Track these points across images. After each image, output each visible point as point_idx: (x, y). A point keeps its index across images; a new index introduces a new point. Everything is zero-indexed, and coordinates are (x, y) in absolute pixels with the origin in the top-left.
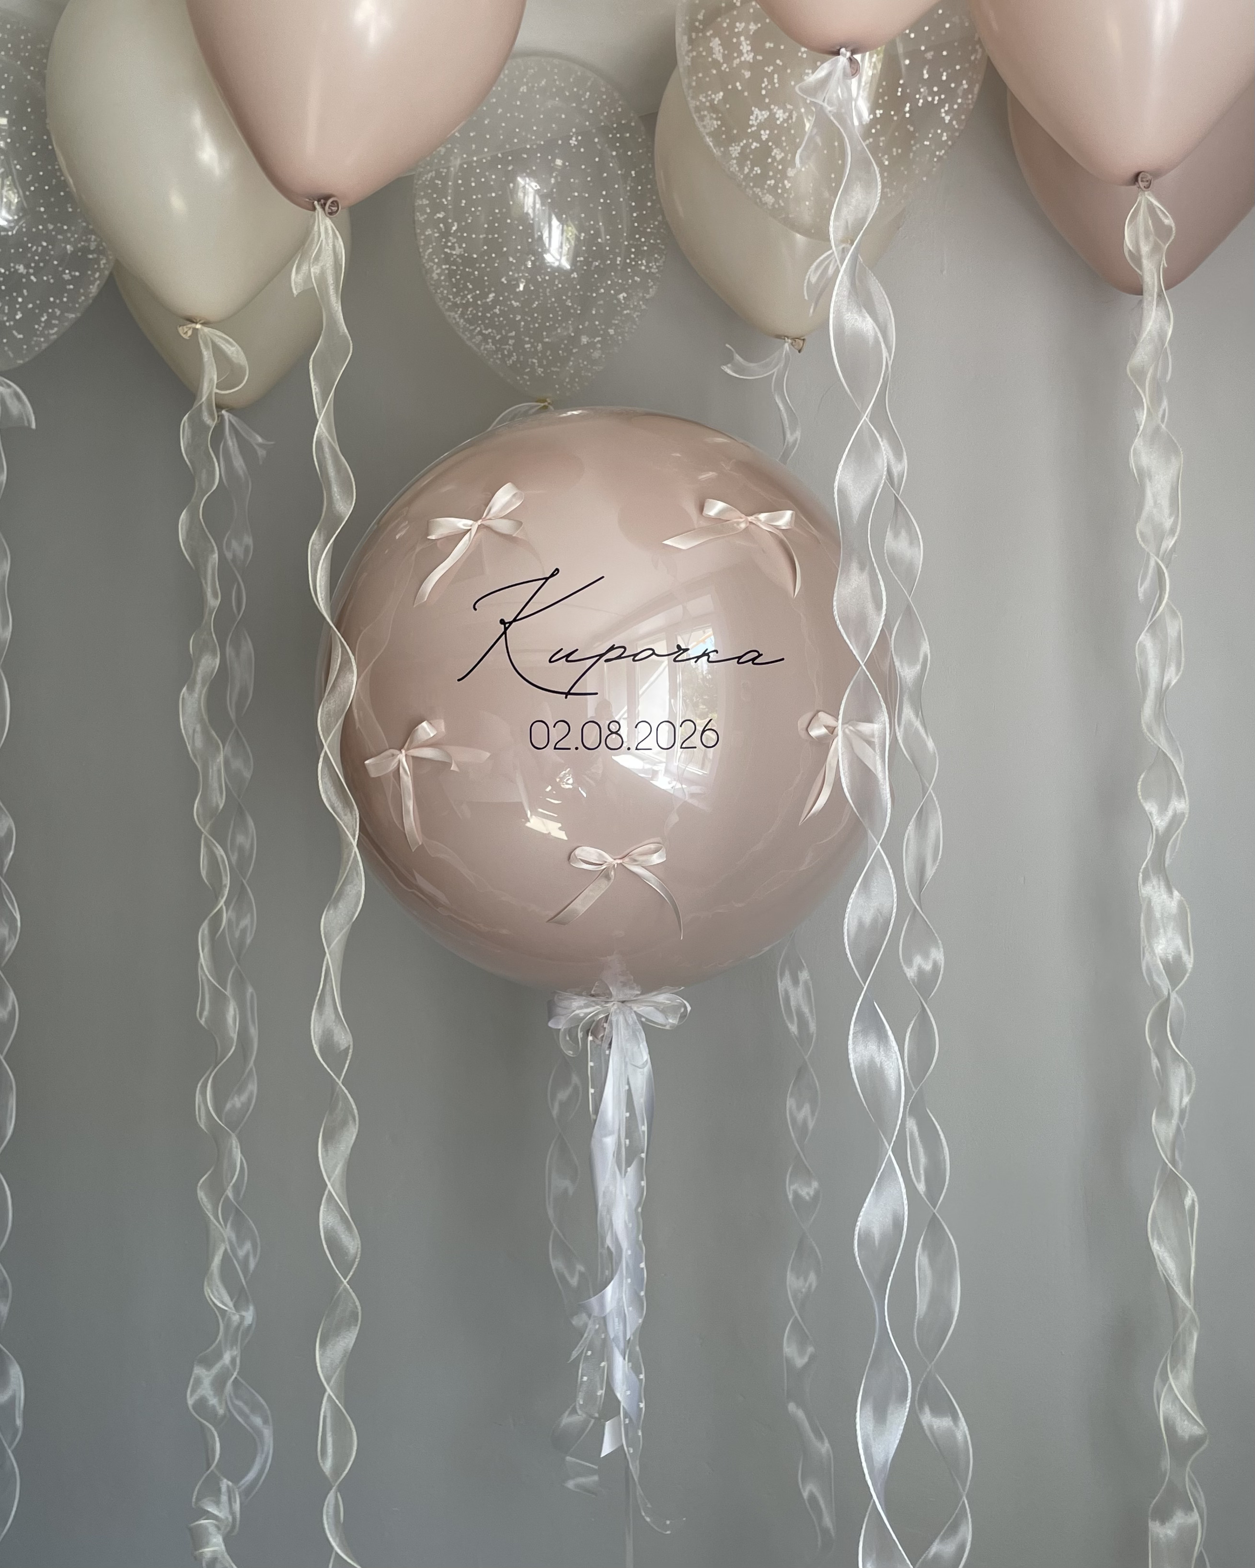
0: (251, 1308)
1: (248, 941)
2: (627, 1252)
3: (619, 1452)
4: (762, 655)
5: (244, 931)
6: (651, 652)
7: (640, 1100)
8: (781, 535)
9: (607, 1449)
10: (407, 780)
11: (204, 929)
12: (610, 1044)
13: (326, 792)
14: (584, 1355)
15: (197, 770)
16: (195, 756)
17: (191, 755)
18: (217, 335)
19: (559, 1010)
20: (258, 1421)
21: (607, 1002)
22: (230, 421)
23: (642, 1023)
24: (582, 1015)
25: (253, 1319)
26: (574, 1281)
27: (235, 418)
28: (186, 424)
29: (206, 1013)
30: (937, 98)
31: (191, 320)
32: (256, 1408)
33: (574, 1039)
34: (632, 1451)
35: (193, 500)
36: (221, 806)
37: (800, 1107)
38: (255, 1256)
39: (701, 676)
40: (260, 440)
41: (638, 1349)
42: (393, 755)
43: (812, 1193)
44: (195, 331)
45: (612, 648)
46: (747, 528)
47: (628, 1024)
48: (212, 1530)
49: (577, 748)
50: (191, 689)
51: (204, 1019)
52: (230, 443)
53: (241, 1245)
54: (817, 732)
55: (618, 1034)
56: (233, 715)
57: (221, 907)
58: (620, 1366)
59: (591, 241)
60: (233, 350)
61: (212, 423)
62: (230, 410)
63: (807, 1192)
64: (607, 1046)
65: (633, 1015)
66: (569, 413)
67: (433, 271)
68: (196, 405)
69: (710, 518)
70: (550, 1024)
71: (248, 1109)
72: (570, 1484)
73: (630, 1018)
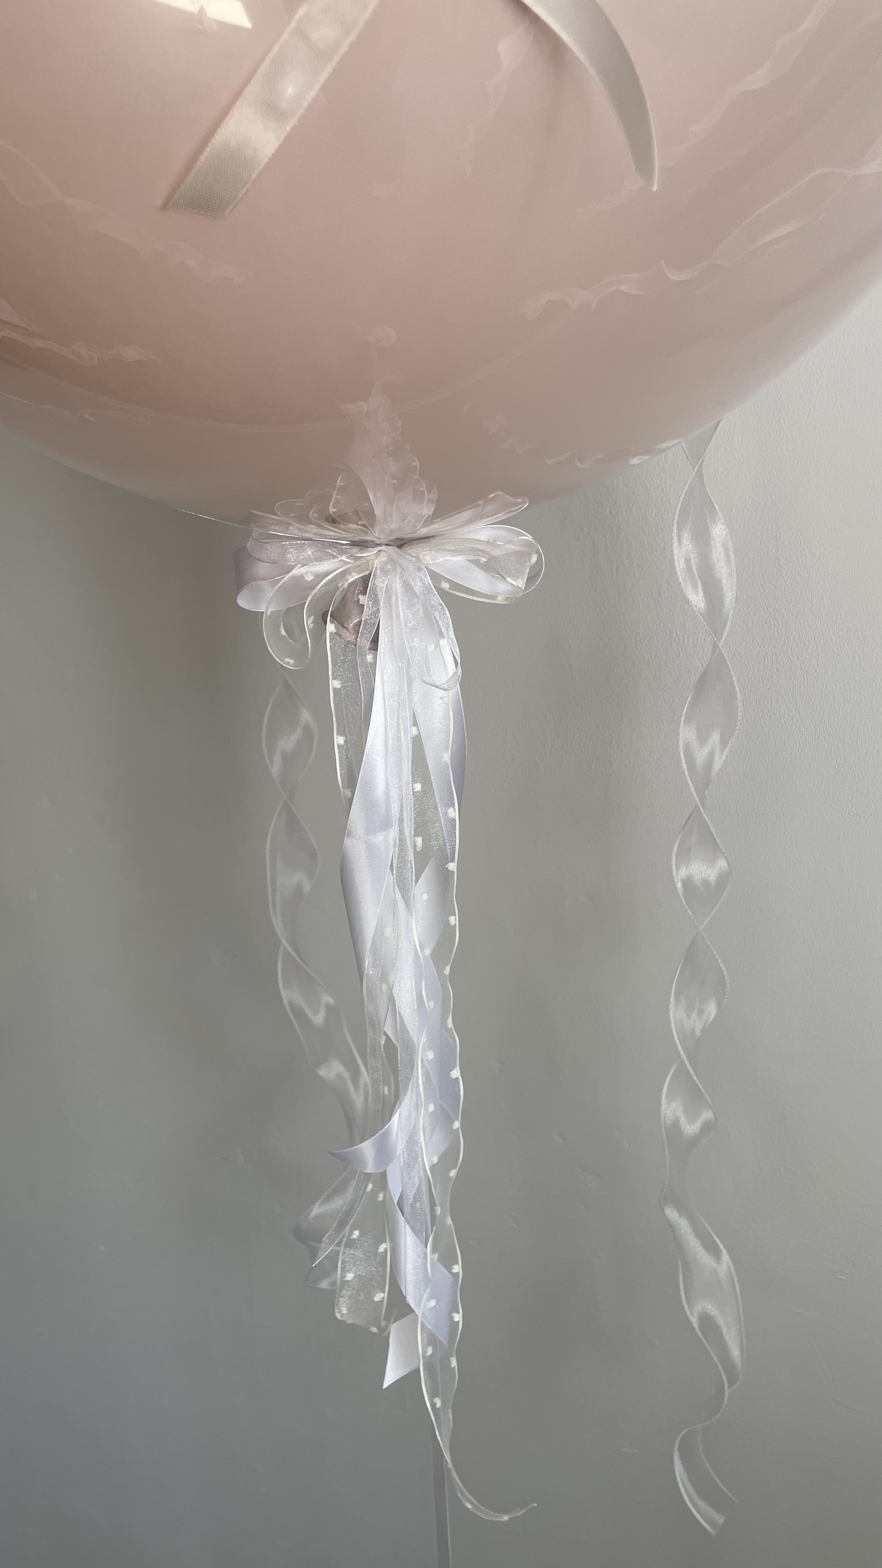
7: (441, 755)
9: (391, 1376)
12: (375, 641)
19: (260, 568)
21: (362, 545)
24: (309, 578)
47: (411, 594)
64: (365, 643)
65: (423, 573)
73: (419, 583)
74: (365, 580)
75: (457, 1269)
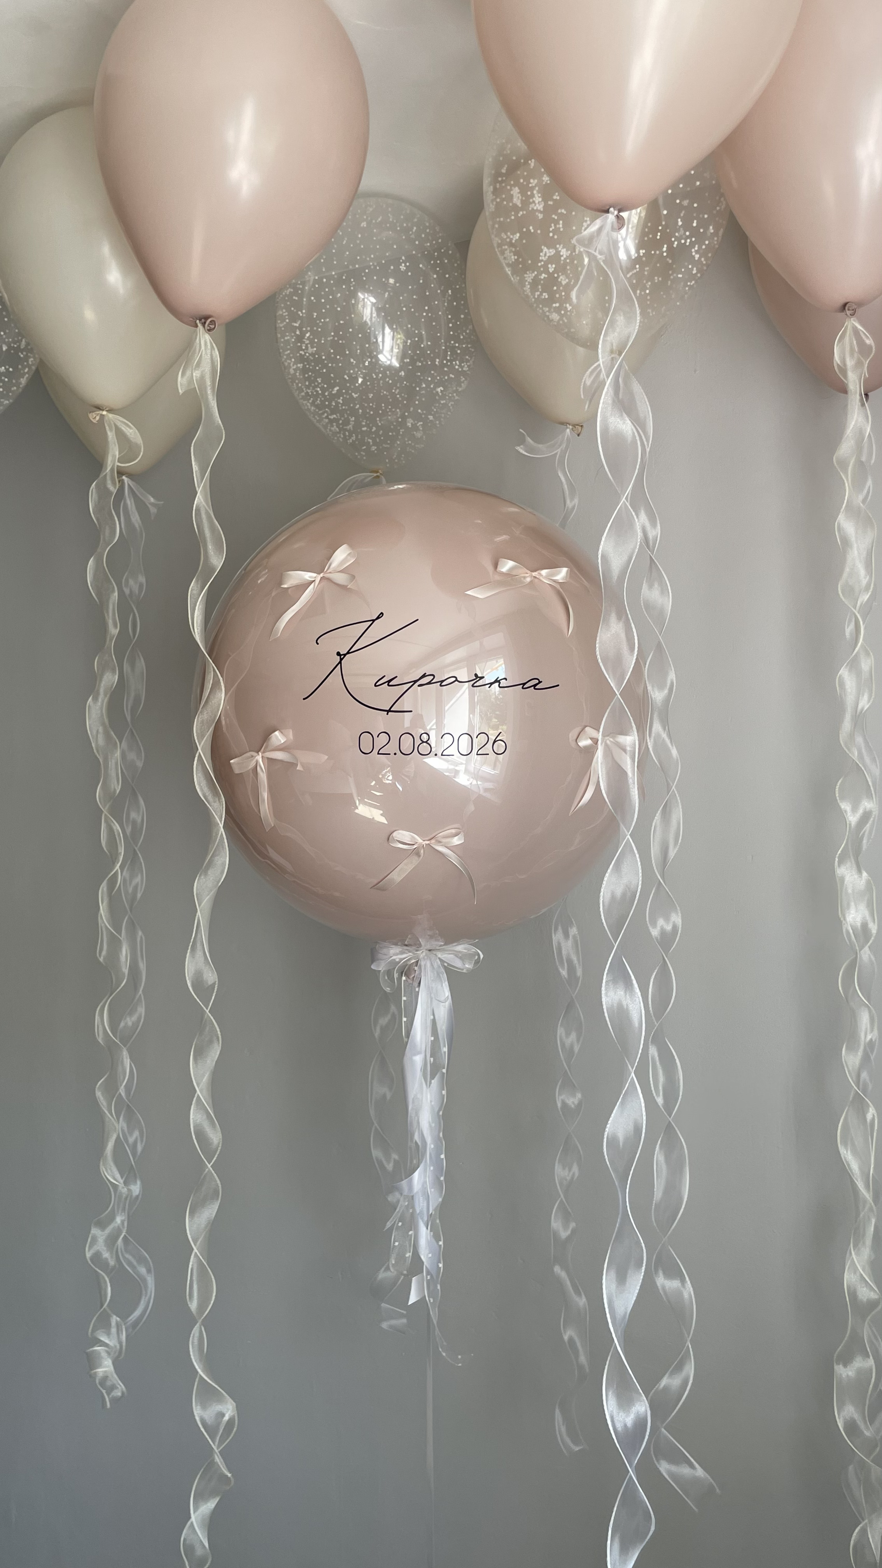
0: (139, 1182)
1: (139, 895)
2: (430, 1146)
3: (422, 1301)
4: (541, 682)
5: (136, 888)
6: (454, 679)
7: (443, 1026)
8: (558, 587)
9: (413, 1299)
10: (263, 776)
11: (104, 887)
12: (420, 983)
13: (199, 785)
14: (396, 1225)
15: (99, 762)
16: (98, 751)
17: (95, 751)
18: (119, 420)
19: (380, 956)
20: (143, 1270)
21: (417, 951)
22: (129, 485)
23: (445, 968)
24: (397, 960)
25: (140, 1191)
26: (390, 1167)
27: (133, 483)
28: (94, 490)
29: (104, 953)
30: (688, 241)
31: (99, 408)
32: (141, 1260)
33: (391, 977)
34: (432, 1301)
35: (99, 550)
36: (118, 792)
37: (568, 1034)
38: (142, 1141)
39: (494, 696)
40: (152, 500)
41: (438, 1221)
42: (252, 756)
43: (576, 1102)
44: (102, 416)
45: (424, 676)
46: (531, 582)
47: (433, 968)
48: (104, 1354)
49: (395, 754)
50: (95, 699)
51: (102, 958)
52: (128, 502)
53: (131, 1134)
54: (584, 743)
55: (425, 976)
56: (129, 718)
57: (117, 870)
58: (424, 1234)
59: (415, 346)
60: (131, 432)
61: (113, 489)
62: (130, 476)
63: (572, 1101)
64: (416, 984)
65: (438, 960)
66: (396, 487)
67: (290, 367)
68: (102, 475)
69: (502, 574)
70: (373, 967)
71: (138, 1026)
72: (385, 1325)
73: (436, 963)
74: (417, 962)
75: (441, 1243)
